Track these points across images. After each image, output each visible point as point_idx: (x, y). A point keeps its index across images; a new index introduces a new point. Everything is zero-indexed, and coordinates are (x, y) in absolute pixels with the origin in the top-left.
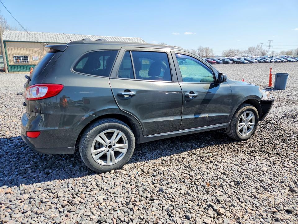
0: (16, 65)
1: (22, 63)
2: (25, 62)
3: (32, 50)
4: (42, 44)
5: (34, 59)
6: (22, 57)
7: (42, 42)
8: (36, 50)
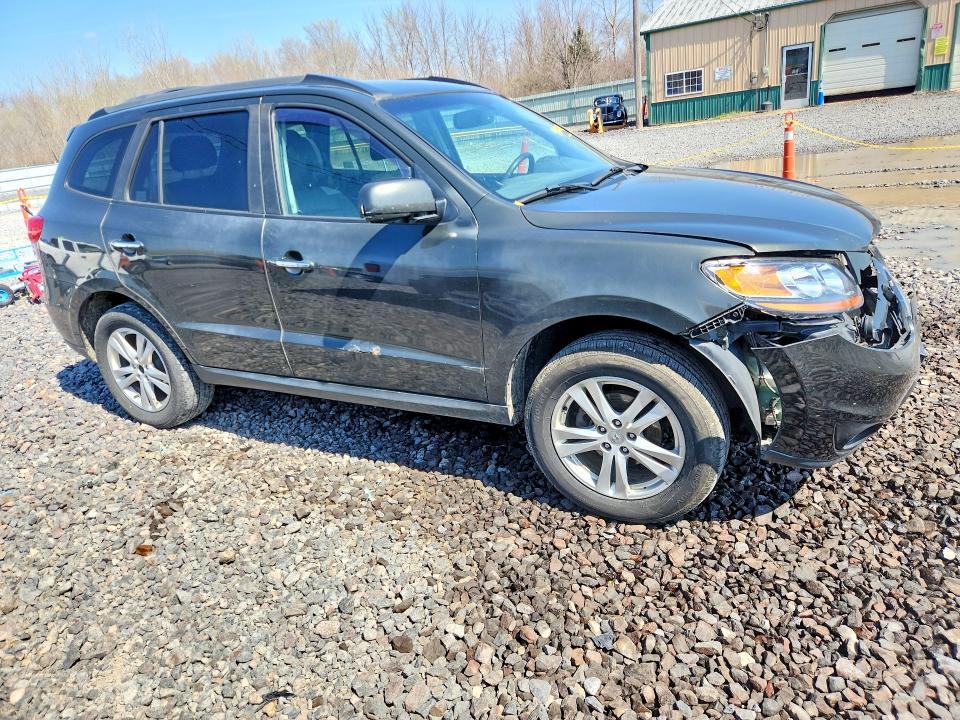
0: (666, 103)
1: (685, 94)
2: (693, 89)
3: (717, 47)
4: (747, 17)
5: (717, 77)
6: (687, 74)
7: (748, 13)
8: (730, 42)
